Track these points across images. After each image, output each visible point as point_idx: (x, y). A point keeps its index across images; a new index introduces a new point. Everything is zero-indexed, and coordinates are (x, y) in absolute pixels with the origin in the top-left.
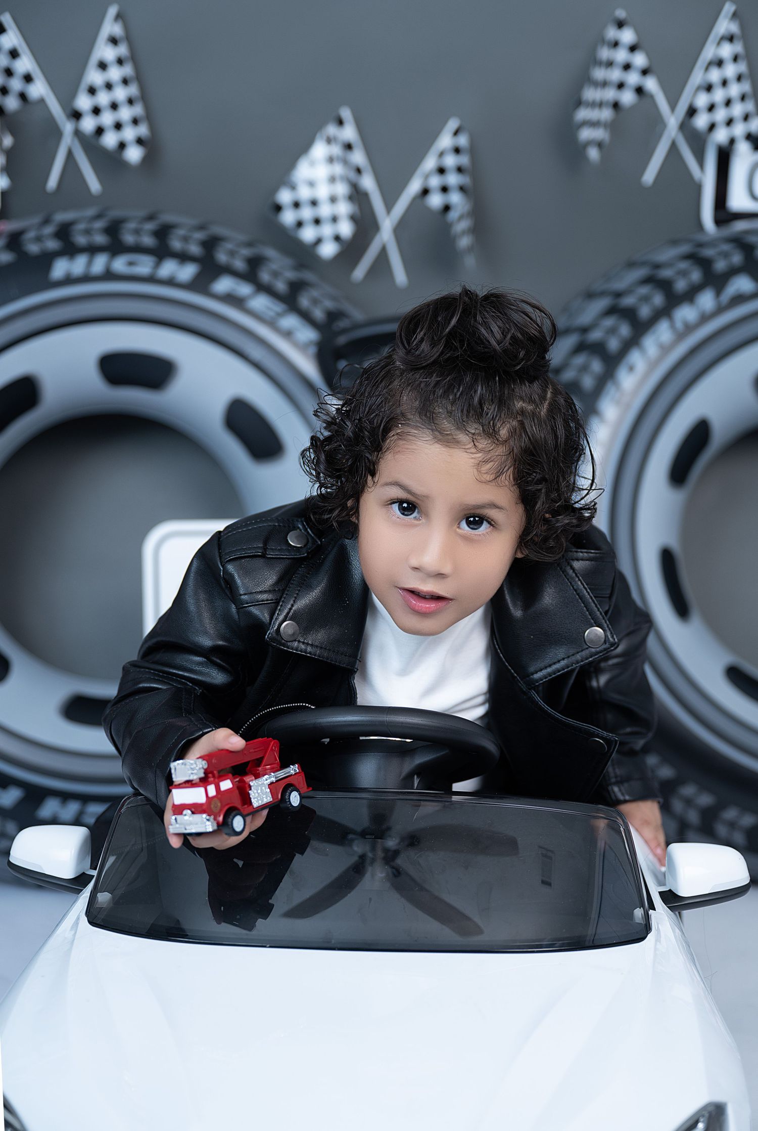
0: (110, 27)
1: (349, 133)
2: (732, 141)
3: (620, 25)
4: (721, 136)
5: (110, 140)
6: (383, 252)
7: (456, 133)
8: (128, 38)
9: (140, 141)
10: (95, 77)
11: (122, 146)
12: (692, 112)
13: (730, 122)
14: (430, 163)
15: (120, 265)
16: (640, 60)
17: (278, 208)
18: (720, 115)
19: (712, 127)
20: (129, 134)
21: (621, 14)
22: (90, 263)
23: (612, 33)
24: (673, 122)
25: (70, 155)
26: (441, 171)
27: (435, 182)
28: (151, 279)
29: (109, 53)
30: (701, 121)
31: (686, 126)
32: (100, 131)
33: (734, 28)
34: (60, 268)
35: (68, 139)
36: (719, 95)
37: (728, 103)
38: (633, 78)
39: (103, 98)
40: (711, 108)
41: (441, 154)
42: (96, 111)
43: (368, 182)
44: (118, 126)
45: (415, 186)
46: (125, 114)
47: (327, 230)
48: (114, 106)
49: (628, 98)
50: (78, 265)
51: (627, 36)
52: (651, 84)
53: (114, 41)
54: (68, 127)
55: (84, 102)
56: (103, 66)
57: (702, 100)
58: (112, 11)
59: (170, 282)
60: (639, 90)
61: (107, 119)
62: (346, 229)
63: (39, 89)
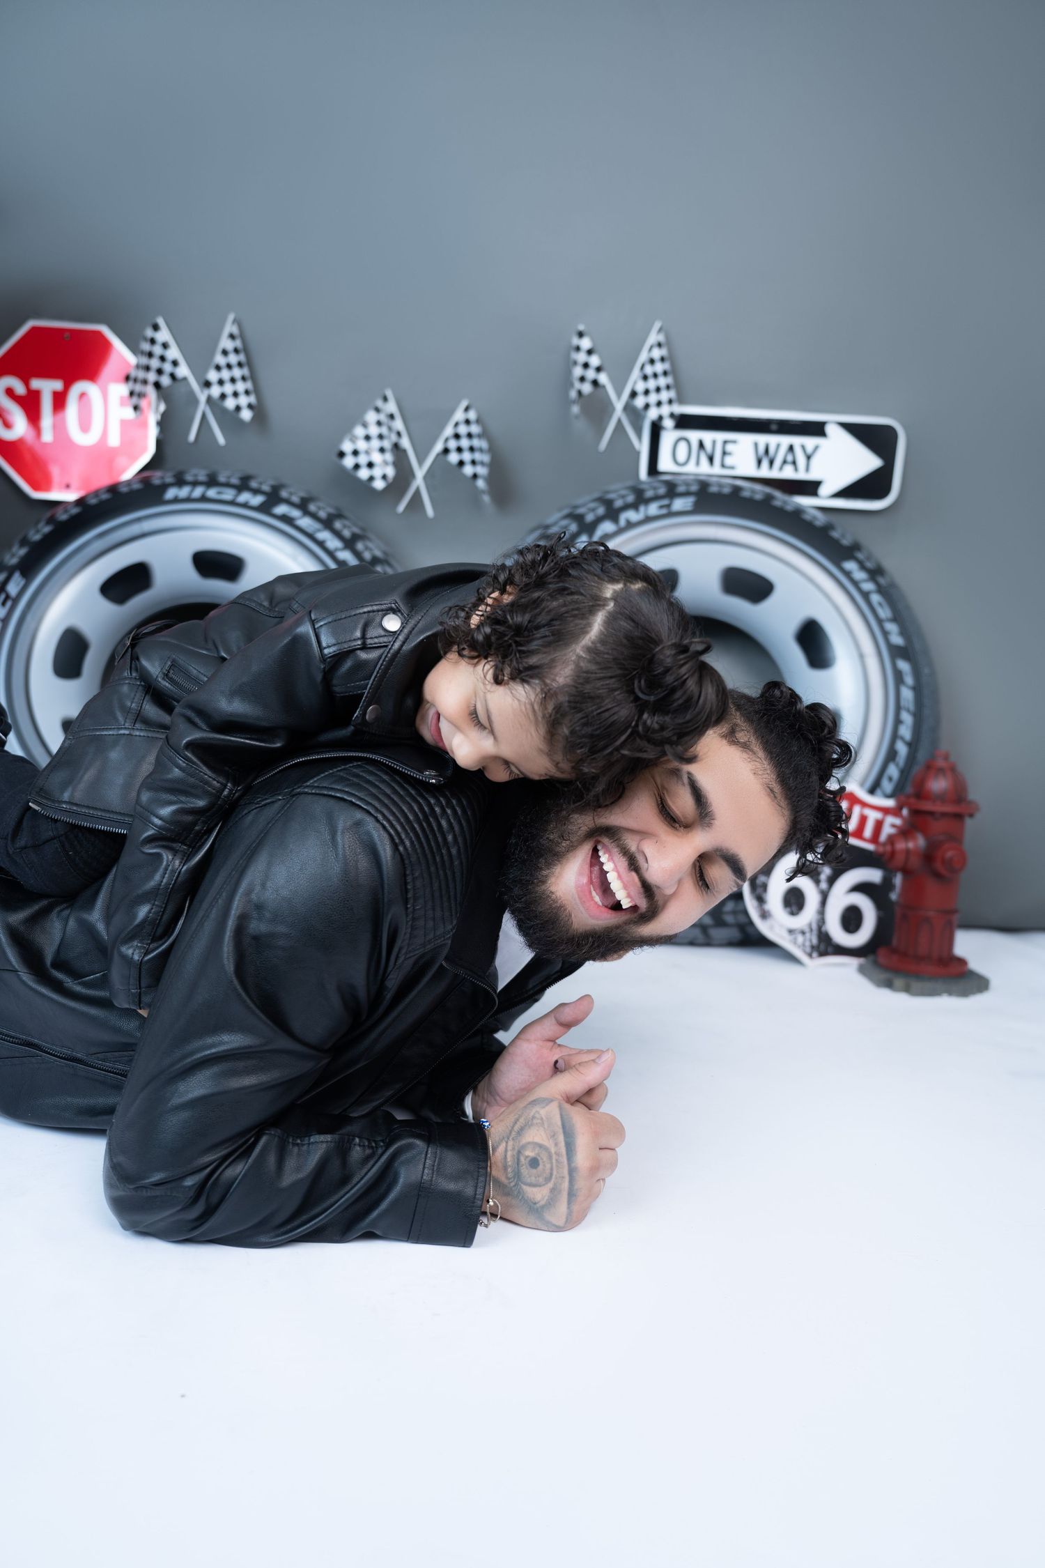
0: (229, 328)
1: (391, 407)
2: (661, 418)
3: (581, 335)
4: (653, 414)
5: (230, 403)
6: (417, 492)
7: (467, 409)
8: (242, 336)
9: (250, 406)
10: (220, 359)
11: (238, 408)
12: (634, 394)
13: (659, 404)
14: (449, 431)
15: (212, 493)
16: (595, 361)
17: (342, 455)
18: (653, 398)
19: (647, 406)
20: (243, 401)
21: (581, 328)
22: (192, 491)
23: (575, 341)
24: (619, 406)
25: (204, 417)
26: (457, 436)
27: (452, 444)
28: (232, 503)
29: (228, 344)
30: (640, 402)
31: (629, 408)
32: (223, 396)
33: (661, 338)
34: (171, 493)
35: (202, 406)
36: (652, 384)
37: (658, 390)
38: (591, 374)
39: (226, 374)
40: (647, 392)
41: (457, 424)
42: (221, 382)
43: (405, 443)
44: (236, 394)
45: (439, 447)
46: (241, 387)
47: (377, 472)
48: (233, 380)
49: (587, 388)
50: (184, 492)
51: (586, 343)
52: (603, 378)
53: (232, 337)
54: (202, 398)
55: (213, 376)
56: (225, 353)
57: (640, 387)
58: (231, 317)
59: (245, 505)
60: (595, 383)
61: (228, 388)
62: (390, 472)
63: (183, 371)
